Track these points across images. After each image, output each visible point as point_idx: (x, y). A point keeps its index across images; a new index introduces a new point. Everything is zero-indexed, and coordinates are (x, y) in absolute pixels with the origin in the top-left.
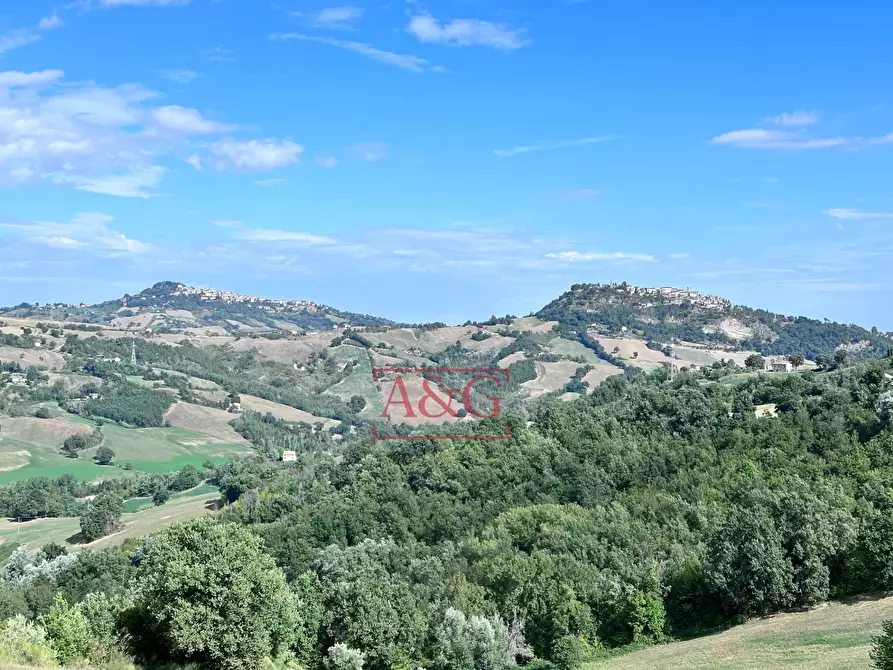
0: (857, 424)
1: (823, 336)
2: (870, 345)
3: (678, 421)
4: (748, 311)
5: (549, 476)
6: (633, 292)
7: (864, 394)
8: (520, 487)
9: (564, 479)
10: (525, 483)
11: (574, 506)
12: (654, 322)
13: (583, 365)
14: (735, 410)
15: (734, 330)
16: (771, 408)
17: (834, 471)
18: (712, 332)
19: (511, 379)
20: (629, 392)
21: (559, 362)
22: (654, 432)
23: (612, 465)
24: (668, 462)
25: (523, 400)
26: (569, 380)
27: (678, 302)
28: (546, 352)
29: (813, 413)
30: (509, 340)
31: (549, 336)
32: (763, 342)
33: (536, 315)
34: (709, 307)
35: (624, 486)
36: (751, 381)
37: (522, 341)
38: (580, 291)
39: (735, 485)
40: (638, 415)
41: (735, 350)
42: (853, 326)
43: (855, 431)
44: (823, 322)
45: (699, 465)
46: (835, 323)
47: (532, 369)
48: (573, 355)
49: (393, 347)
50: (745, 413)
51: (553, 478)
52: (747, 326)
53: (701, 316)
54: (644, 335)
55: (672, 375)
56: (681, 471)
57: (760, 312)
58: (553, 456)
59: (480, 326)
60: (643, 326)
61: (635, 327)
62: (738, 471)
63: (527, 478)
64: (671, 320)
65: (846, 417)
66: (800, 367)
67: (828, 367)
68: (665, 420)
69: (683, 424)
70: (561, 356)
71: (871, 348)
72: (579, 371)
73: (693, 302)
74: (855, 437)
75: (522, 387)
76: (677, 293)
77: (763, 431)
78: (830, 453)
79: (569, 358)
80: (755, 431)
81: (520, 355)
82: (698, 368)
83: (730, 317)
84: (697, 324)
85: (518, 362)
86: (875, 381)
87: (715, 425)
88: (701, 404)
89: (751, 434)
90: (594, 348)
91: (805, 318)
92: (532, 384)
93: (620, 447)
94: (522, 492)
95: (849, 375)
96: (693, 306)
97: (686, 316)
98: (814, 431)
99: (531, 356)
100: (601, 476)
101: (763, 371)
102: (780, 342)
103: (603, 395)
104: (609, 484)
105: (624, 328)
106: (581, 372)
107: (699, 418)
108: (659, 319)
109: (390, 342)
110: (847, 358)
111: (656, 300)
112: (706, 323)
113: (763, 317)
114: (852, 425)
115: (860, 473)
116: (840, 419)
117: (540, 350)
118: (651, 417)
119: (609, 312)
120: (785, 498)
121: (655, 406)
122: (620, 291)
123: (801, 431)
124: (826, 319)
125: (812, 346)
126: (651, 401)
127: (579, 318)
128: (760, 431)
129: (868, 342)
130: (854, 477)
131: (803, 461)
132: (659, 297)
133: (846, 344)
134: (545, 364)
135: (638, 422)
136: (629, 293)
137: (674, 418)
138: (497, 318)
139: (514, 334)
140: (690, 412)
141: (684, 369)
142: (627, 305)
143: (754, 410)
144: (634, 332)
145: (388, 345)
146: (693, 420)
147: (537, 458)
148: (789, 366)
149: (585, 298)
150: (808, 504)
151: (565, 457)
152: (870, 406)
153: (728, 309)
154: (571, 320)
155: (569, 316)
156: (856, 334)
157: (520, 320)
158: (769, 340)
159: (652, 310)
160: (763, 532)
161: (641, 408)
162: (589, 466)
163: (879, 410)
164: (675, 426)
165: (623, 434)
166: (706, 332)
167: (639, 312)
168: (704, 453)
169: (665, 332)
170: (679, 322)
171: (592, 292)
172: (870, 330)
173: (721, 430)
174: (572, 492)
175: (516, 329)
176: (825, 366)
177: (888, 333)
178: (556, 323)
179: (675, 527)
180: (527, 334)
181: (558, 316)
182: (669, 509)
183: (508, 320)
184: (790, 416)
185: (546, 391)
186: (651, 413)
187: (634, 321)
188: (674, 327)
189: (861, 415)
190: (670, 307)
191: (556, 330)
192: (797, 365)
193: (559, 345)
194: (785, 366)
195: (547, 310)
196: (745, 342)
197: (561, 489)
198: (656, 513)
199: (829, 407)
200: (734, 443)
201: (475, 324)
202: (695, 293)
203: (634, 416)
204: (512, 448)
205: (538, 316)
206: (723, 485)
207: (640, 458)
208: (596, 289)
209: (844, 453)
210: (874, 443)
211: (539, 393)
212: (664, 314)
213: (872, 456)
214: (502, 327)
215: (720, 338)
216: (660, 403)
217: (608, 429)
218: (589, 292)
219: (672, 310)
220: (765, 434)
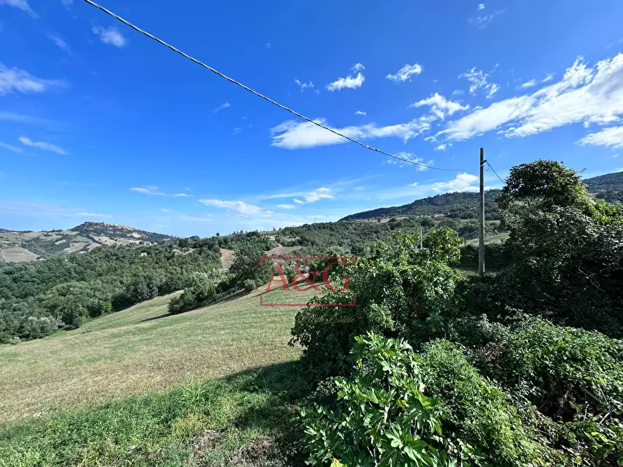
4: (140, 231)
5: (74, 274)
7: (169, 250)
8: (62, 278)
9: (79, 275)
10: (64, 277)
11: (83, 282)
12: (112, 233)
13: (88, 244)
14: (136, 254)
15: (136, 235)
16: (145, 254)
17: (161, 267)
18: (130, 235)
19: (60, 248)
20: (103, 251)
21: (79, 243)
22: (111, 261)
23: (97, 270)
24: (115, 268)
25: (64, 253)
26: (83, 248)
27: (120, 228)
28: (74, 240)
29: (156, 254)
30: (60, 237)
31: (76, 235)
34: (129, 229)
35: (100, 275)
36: (140, 247)
37: (65, 237)
38: (87, 224)
39: (134, 272)
40: (106, 256)
41: (136, 240)
45: (124, 268)
47: (69, 245)
49: (7, 238)
50: (138, 255)
52: (140, 234)
53: (127, 232)
54: (109, 236)
55: (117, 246)
56: (119, 270)
58: (75, 269)
59: (48, 232)
60: (109, 234)
62: (135, 269)
63: (65, 275)
64: (117, 232)
66: (153, 244)
68: (114, 257)
69: (120, 258)
70: (80, 241)
73: (124, 228)
74: (166, 259)
75: (64, 250)
76: (120, 226)
78: (160, 263)
79: (83, 242)
80: (141, 259)
81: (64, 241)
82: (125, 244)
83: (135, 232)
84: (125, 234)
85: (63, 243)
87: (130, 258)
88: (126, 253)
89: (139, 260)
90: (92, 239)
92: (68, 249)
93: (100, 265)
94: (63, 280)
95: (165, 246)
97: (122, 231)
98: (156, 259)
99: (69, 241)
100: (93, 273)
101: (144, 245)
103: (94, 251)
104: (95, 275)
105: (102, 234)
106: (87, 246)
107: (125, 257)
110: (165, 242)
111: (113, 227)
113: (144, 232)
114: (165, 257)
115: (167, 267)
116: (163, 255)
117: (72, 239)
119: (97, 230)
120: (148, 274)
122: (101, 224)
123: (153, 259)
126: (110, 253)
127: (87, 231)
129: (170, 239)
130: (165, 268)
131: (153, 265)
134: (73, 243)
135: (106, 258)
136: (104, 225)
137: (117, 257)
138: (55, 230)
139: (62, 235)
140: (122, 255)
141: (121, 245)
142: (104, 228)
143: (141, 254)
144: (106, 235)
146: (123, 257)
147: (69, 270)
148: (150, 244)
149: (89, 226)
150: (154, 275)
151: (80, 269)
153: (134, 230)
155: (83, 230)
156: (167, 237)
157: (65, 231)
159: (112, 230)
160: (142, 283)
162: (89, 271)
164: (117, 259)
165: (101, 262)
166: (128, 235)
167: (108, 230)
168: (126, 265)
169: (116, 235)
172: (170, 236)
174: (82, 278)
175: (63, 233)
176: (159, 244)
178: (78, 232)
179: (116, 284)
180: (67, 235)
181: (79, 230)
182: (115, 280)
183: (60, 231)
184: (150, 255)
185: (74, 251)
186: (110, 256)
187: (106, 232)
188: (119, 234)
189: (167, 254)
191: (78, 234)
193: (79, 238)
195: (75, 228)
197: (78, 278)
198: (110, 281)
199: (160, 253)
200: (135, 262)
201: (46, 231)
202: (125, 226)
203: (104, 257)
204: (60, 267)
205: (72, 230)
206: (131, 273)
207: (106, 268)
208: (93, 223)
209: (163, 263)
211: (71, 251)
212: (115, 231)
213: (170, 263)
214: (57, 233)
215: (132, 237)
216: (113, 253)
217: (96, 261)
218: (91, 224)
219: (118, 230)
220: (143, 260)
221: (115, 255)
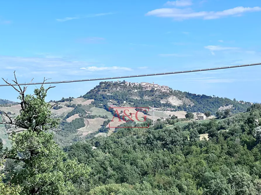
0: (246, 142)
1: (213, 103)
2: (233, 107)
3: (166, 144)
4: (180, 92)
5: (110, 171)
6: (128, 85)
7: (247, 128)
8: (96, 176)
9: (117, 172)
10: (99, 175)
11: (125, 184)
12: (139, 98)
13: (106, 120)
14: (191, 138)
15: (174, 101)
16: (206, 136)
17: (239, 163)
18: (165, 102)
19: (73, 127)
20: (134, 131)
21: (95, 119)
22: (155, 149)
23: (139, 165)
24: (164, 162)
25: (79, 137)
26: (101, 127)
27: (149, 89)
28: (89, 114)
29: (226, 138)
30: (71, 109)
31: (90, 107)
32: (187, 106)
33: (83, 97)
34: (163, 91)
35: (145, 174)
36: (189, 124)
37: (77, 109)
38: (104, 85)
39: (196, 171)
40: (147, 141)
41: (175, 111)
42: (226, 99)
43: (245, 145)
44: (213, 97)
45: (178, 163)
46: (218, 97)
47: (83, 122)
48: (102, 115)
49: (14, 114)
50: (195, 138)
51: (112, 172)
52: (180, 99)
53: (160, 95)
54: (134, 105)
55: (153, 123)
56: (171, 166)
57: (185, 93)
58: (110, 162)
59: (57, 102)
60: (134, 100)
61: (130, 101)
62: (197, 165)
63: (99, 172)
64: (146, 98)
65: (241, 139)
66: (209, 117)
67: (222, 117)
68: (159, 143)
69: (168, 144)
70: (96, 115)
71: (234, 108)
72: (104, 122)
73: (156, 89)
74: (246, 147)
75: (78, 131)
76: (148, 85)
77: (204, 146)
78: (235, 155)
79: (100, 116)
80: (201, 146)
81: (77, 116)
82: (165, 119)
83: (172, 95)
84: (158, 99)
85: (76, 119)
86: (251, 122)
87: (183, 144)
88: (176, 135)
89: (199, 148)
90: (111, 112)
91: (205, 95)
92: (83, 129)
93: (141, 157)
94: (97, 179)
95: (232, 120)
96: (156, 91)
97: (153, 95)
98: (227, 145)
99: (82, 116)
100: (134, 170)
101: (194, 120)
102: (195, 106)
103: (123, 133)
104: (138, 173)
105: (125, 102)
106: (105, 123)
107: (175, 141)
108: (141, 97)
109: (13, 112)
110: (230, 113)
111: (139, 88)
112: (162, 99)
113: (188, 95)
114: (244, 143)
115: (250, 163)
116: (238, 140)
117: (86, 113)
118: (154, 142)
119: (118, 94)
120: (234, 175)
121: (155, 137)
122: (122, 84)
123: (222, 146)
124: (214, 96)
125: (208, 108)
126: (153, 134)
127: (104, 98)
128: (203, 146)
129: (232, 105)
130: (248, 165)
131: (225, 159)
132: (140, 87)
133: (223, 106)
134: (88, 120)
135: (147, 145)
136: (127, 85)
137: (164, 142)
138: (65, 98)
139: (73, 106)
140: (171, 139)
141: (158, 120)
142: (126, 91)
143: (199, 137)
144: (129, 104)
145: (12, 113)
146: (172, 142)
147: (103, 163)
148: (205, 117)
149: (106, 88)
150: (244, 177)
151: (116, 162)
152: (250, 133)
153: (171, 92)
154: (100, 99)
155: (99, 96)
156: (227, 102)
157: (76, 99)
158: (190, 106)
159: (138, 93)
160: (226, 190)
161: (149, 138)
162: (128, 166)
163: (255, 135)
164: (164, 145)
165: (141, 150)
166: (162, 103)
167: (131, 94)
168: (180, 157)
170: (150, 98)
171: (109, 85)
172: (233, 100)
173: (186, 147)
174: (122, 178)
175: (74, 104)
176: (220, 116)
177: (240, 101)
178: (93, 100)
179: (173, 191)
180: (80, 105)
181: (94, 97)
182: (169, 183)
183: (70, 99)
184: (215, 139)
185: (90, 132)
186: (153, 140)
187: (129, 98)
188: (148, 101)
190: (145, 91)
191: (93, 103)
192: (208, 116)
193: (95, 111)
194: (203, 117)
195: (88, 94)
196: (179, 107)
197: (116, 176)
198: (163, 185)
199: (232, 134)
200: (192, 152)
201: (54, 102)
202: (156, 85)
203: (145, 142)
204: (90, 159)
205: (84, 97)
206: (191, 171)
207: (151, 161)
208: (111, 84)
209: (242, 155)
210: (255, 149)
211: (87, 133)
212: (143, 95)
213: (255, 155)
214: (67, 103)
215: (168, 105)
216: (157, 136)
217: (134, 148)
218: (108, 85)
219: (146, 93)
220: (205, 148)
221: (159, 139)
